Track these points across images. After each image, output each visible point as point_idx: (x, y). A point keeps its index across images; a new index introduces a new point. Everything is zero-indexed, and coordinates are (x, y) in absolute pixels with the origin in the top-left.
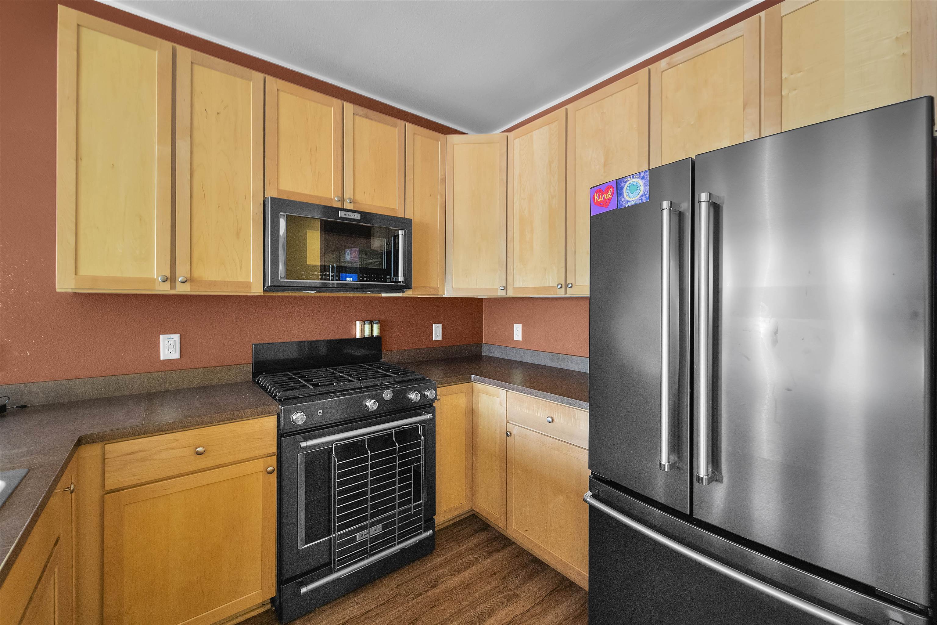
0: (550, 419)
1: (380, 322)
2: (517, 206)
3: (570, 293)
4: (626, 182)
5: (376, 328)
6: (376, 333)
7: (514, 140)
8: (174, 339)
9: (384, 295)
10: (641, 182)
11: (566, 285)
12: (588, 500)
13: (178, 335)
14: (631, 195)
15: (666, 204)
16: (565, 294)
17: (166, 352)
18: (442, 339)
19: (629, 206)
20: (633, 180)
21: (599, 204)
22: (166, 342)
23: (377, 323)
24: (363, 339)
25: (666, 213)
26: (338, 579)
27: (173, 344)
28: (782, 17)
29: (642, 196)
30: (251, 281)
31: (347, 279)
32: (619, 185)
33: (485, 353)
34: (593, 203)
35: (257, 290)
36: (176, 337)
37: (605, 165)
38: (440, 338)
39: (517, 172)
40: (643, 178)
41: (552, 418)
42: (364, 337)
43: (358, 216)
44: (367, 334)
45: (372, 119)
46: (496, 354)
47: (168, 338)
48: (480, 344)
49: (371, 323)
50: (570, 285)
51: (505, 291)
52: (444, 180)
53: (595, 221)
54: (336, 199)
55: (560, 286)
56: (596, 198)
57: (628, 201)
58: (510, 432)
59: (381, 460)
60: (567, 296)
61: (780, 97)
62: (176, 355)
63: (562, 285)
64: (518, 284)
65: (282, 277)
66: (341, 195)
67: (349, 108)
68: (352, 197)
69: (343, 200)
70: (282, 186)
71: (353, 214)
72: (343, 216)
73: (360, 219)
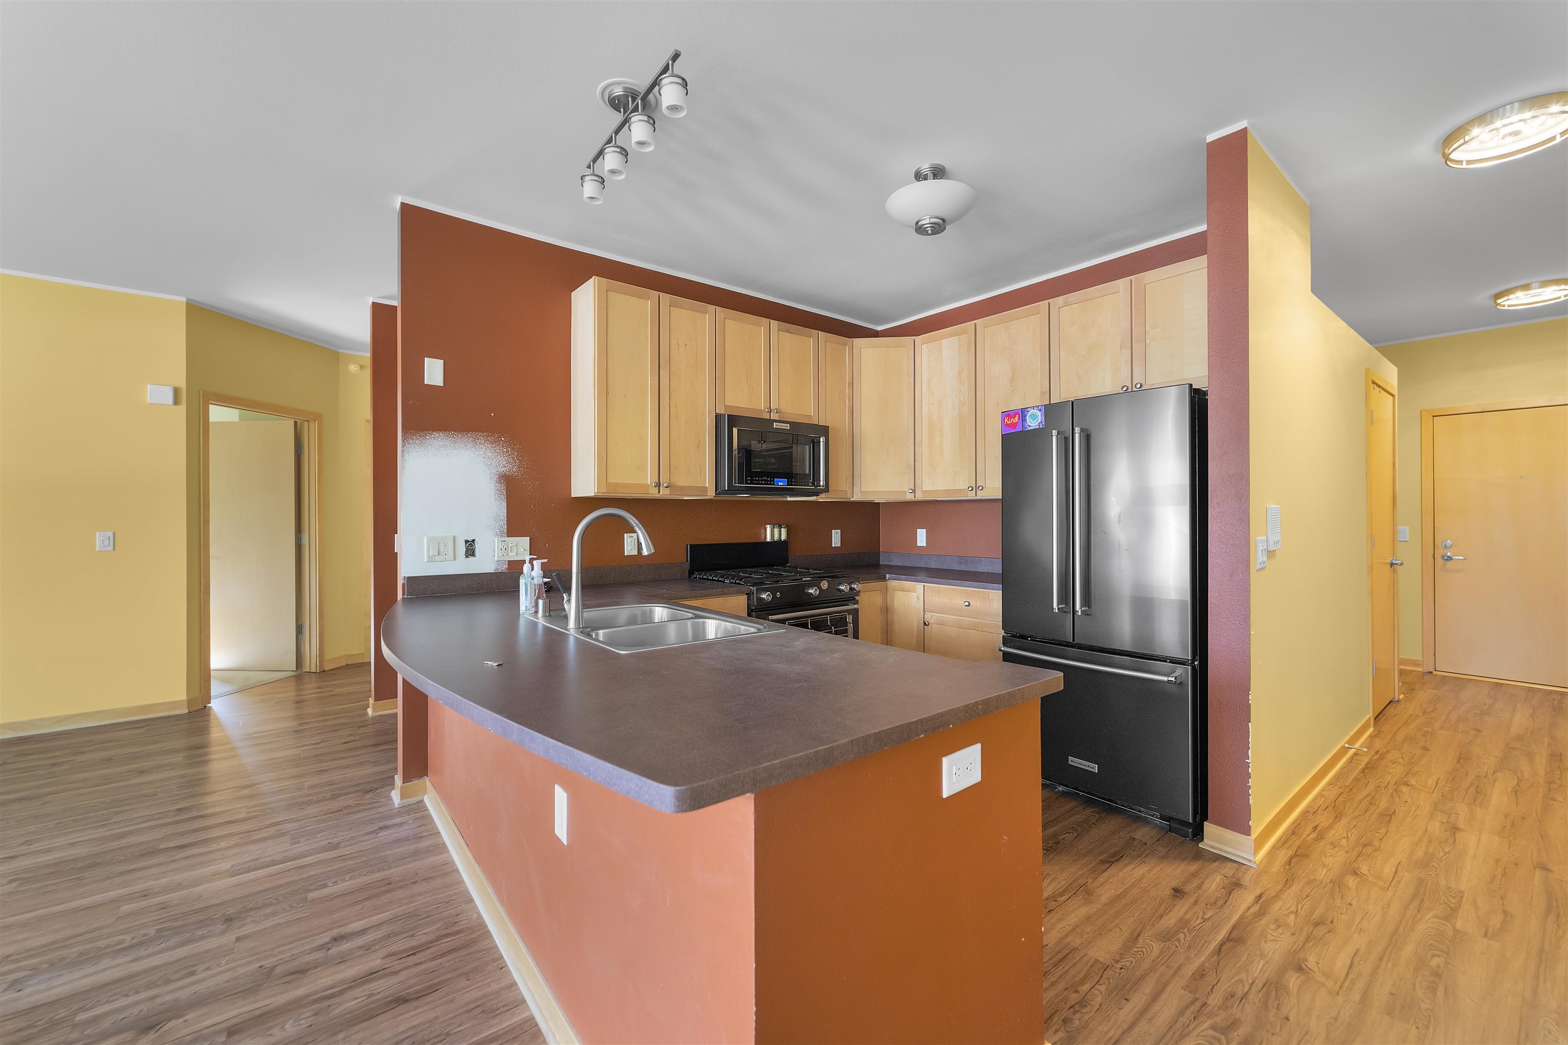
0: (967, 604)
1: (787, 526)
2: (925, 410)
3: (981, 495)
4: (1028, 412)
5: (784, 531)
6: (783, 537)
7: (922, 345)
9: (789, 499)
10: (1039, 413)
11: (977, 488)
12: (1002, 649)
14: (1032, 421)
15: (1054, 432)
16: (976, 496)
18: (841, 544)
19: (1030, 430)
20: (1033, 411)
21: (1008, 425)
23: (784, 528)
24: (773, 543)
25: (1054, 438)
28: (1145, 284)
29: (1040, 423)
30: (707, 486)
32: (1023, 413)
33: (883, 561)
34: (1005, 425)
35: (711, 494)
37: (1012, 380)
38: (839, 545)
39: (925, 377)
40: (1040, 410)
41: (968, 602)
42: (774, 541)
43: (787, 427)
44: (776, 537)
46: (897, 562)
48: (877, 554)
49: (780, 527)
50: (981, 488)
51: (913, 493)
52: (852, 384)
53: (1005, 438)
54: (766, 410)
55: (971, 489)
56: (1006, 420)
57: (1030, 426)
58: (928, 622)
60: (978, 498)
61: (1144, 344)
63: (972, 488)
64: (928, 486)
65: (736, 482)
66: (769, 407)
67: (774, 325)
68: (777, 407)
69: (771, 410)
70: (727, 402)
71: (783, 424)
72: (776, 427)
73: (789, 428)
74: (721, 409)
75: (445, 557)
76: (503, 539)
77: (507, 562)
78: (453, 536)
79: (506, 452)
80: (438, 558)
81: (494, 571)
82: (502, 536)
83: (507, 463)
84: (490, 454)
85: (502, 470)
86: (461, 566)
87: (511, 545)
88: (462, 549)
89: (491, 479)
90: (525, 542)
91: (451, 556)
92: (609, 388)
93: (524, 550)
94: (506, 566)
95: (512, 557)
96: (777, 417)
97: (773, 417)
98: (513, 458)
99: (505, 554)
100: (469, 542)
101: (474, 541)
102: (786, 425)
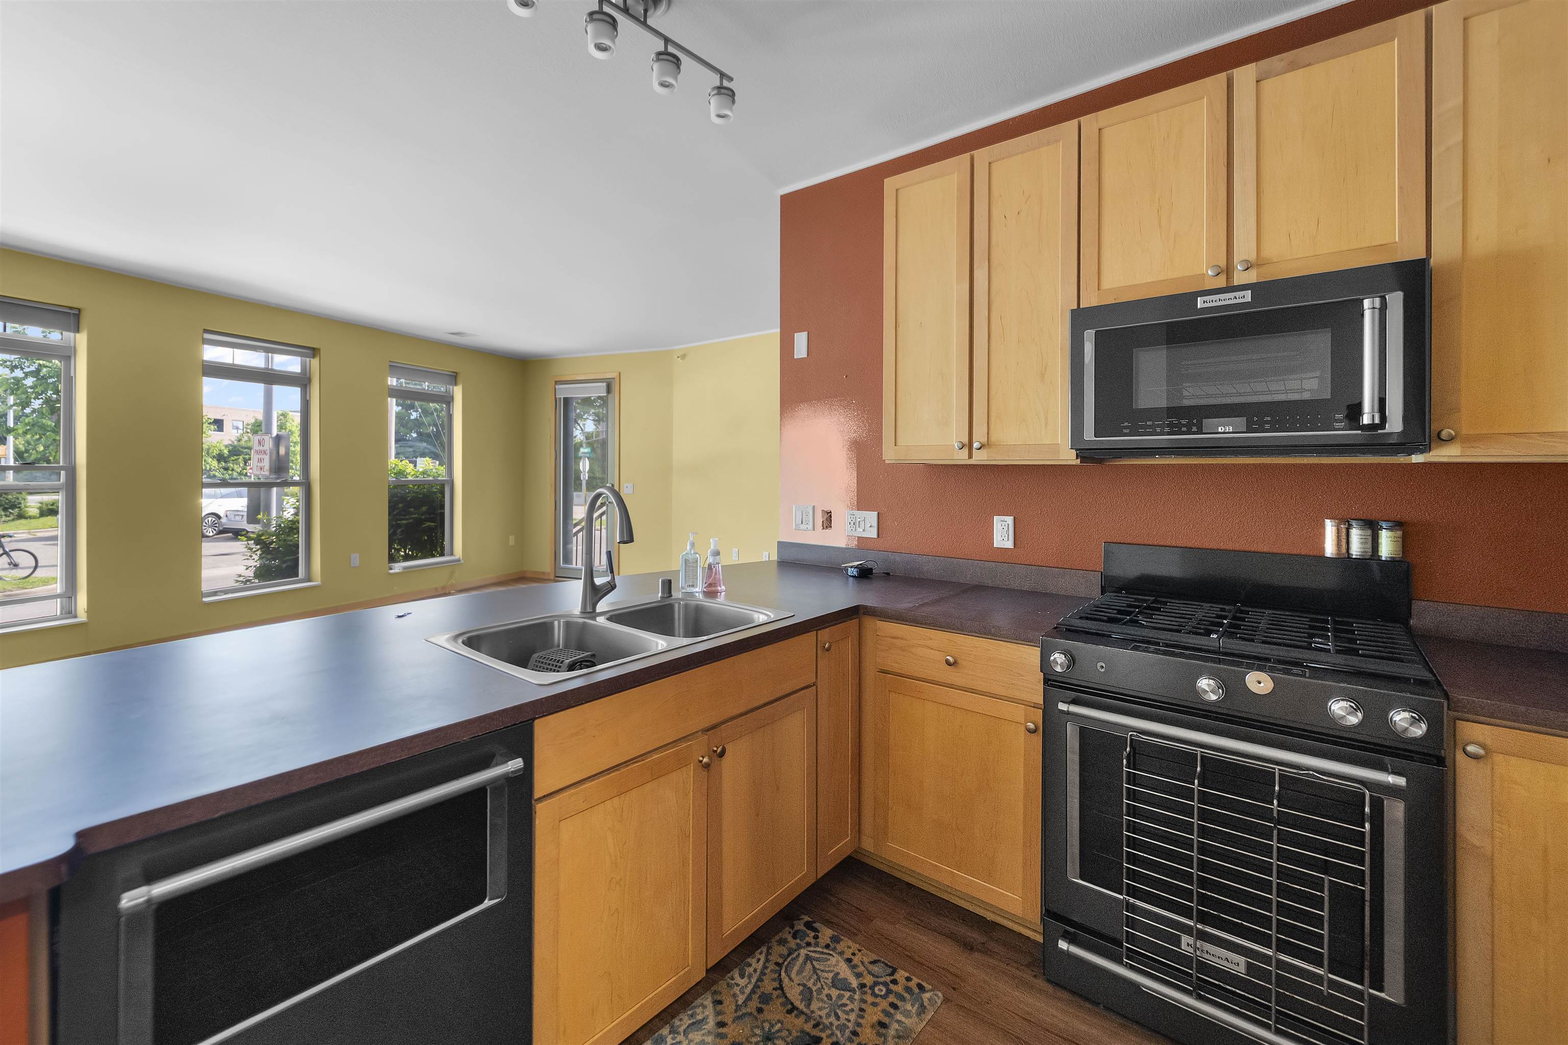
1: (1397, 525)
5: (1388, 539)
6: (1387, 551)
8: (1008, 523)
13: (1012, 518)
17: (1000, 538)
22: (999, 525)
23: (1389, 529)
26: (1136, 986)
27: (1006, 529)
30: (1059, 443)
31: (1220, 428)
35: (1067, 455)
36: (1010, 520)
43: (1247, 296)
44: (1356, 551)
45: (1309, 65)
47: (1001, 521)
49: (1372, 527)
54: (1210, 272)
59: (1228, 815)
62: (1009, 544)
65: (1089, 434)
66: (1223, 263)
67: (1245, 75)
68: (1252, 257)
69: (1228, 270)
70: (1106, 284)
71: (1232, 295)
72: (1206, 305)
73: (1250, 300)
74: (1090, 300)
75: (807, 526)
76: (852, 512)
77: (857, 538)
78: (813, 505)
79: (857, 415)
80: (802, 527)
81: (843, 547)
82: (852, 509)
83: (856, 428)
84: (843, 420)
85: (852, 435)
86: (818, 537)
87: (859, 520)
88: (819, 520)
89: (843, 446)
90: (871, 517)
91: (810, 527)
92: (899, 320)
93: (871, 526)
94: (856, 543)
95: (860, 532)
96: (1251, 277)
97: (1237, 282)
98: (863, 421)
99: (854, 530)
100: (828, 513)
101: (831, 512)
102: (1241, 293)
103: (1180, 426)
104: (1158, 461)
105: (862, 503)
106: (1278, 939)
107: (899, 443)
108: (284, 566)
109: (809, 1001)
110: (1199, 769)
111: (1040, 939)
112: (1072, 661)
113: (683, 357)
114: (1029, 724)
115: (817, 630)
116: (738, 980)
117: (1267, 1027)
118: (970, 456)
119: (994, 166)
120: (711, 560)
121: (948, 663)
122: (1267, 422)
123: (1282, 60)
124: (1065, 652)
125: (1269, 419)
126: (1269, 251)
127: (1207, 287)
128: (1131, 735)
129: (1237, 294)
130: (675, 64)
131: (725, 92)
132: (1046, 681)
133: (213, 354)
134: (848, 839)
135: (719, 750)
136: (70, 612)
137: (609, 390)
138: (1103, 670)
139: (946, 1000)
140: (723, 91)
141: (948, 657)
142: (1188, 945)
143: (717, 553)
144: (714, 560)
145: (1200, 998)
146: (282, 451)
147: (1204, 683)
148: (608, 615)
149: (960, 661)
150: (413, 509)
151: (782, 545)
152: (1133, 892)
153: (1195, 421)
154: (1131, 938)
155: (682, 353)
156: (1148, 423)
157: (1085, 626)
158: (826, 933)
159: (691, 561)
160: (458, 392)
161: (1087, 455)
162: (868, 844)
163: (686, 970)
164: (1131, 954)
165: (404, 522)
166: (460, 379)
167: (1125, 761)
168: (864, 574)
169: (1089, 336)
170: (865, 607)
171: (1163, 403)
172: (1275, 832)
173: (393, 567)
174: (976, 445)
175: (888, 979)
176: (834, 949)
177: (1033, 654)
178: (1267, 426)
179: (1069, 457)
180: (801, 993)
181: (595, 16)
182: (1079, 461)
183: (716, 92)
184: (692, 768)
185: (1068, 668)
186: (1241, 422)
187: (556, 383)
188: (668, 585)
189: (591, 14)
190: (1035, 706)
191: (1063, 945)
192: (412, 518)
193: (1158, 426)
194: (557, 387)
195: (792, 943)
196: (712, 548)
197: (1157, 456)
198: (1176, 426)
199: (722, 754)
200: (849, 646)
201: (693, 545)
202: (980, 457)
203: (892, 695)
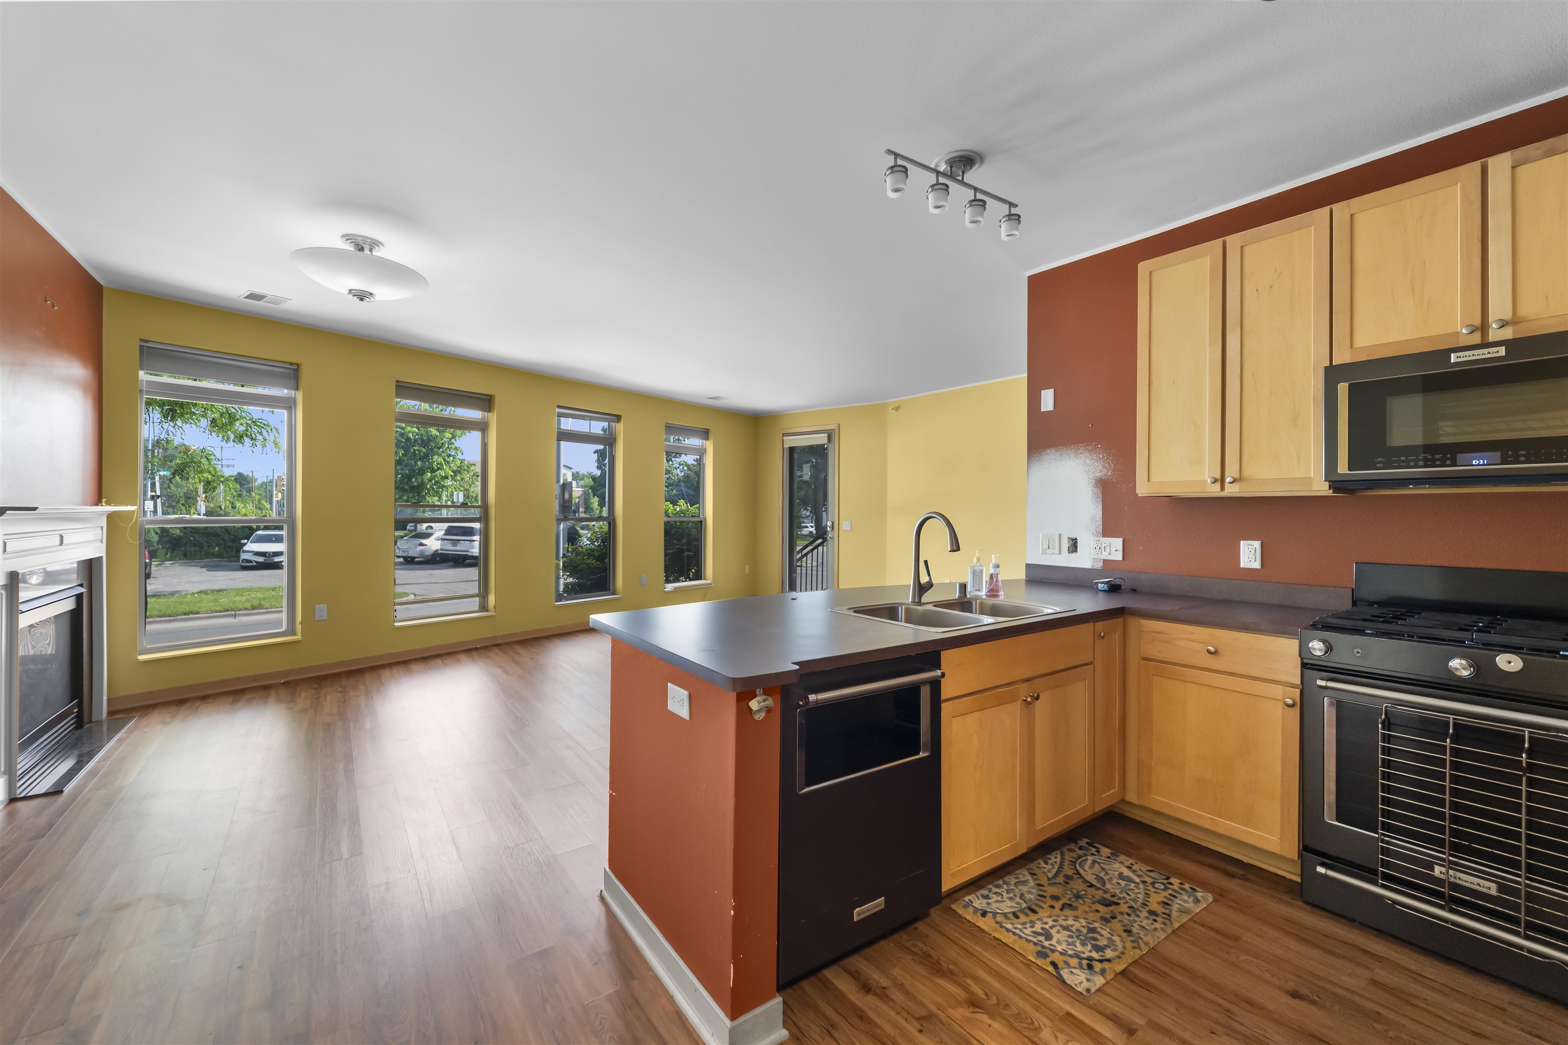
8: (1255, 546)
13: (1259, 542)
17: (1247, 560)
22: (1246, 548)
27: (1253, 551)
30: (1312, 477)
31: (1474, 461)
36: (1257, 544)
43: (1502, 351)
47: (1248, 545)
54: (1464, 331)
59: (1479, 766)
62: (1257, 565)
65: (1343, 467)
66: (1477, 321)
67: (1500, 164)
68: (1508, 316)
69: (1484, 327)
70: (1360, 342)
71: (1486, 351)
72: (1459, 360)
73: (1504, 355)
74: (1342, 357)
75: (1054, 551)
76: (1097, 539)
77: (1102, 561)
78: (1059, 534)
79: (1103, 458)
80: (1048, 551)
81: (1090, 568)
82: (1098, 536)
83: (1103, 468)
84: (1088, 461)
85: (1098, 474)
86: (1065, 560)
87: (1105, 545)
88: (1066, 545)
89: (1089, 484)
90: (1118, 543)
91: (1057, 551)
92: (1153, 378)
93: (1116, 550)
94: (1101, 564)
95: (1105, 555)
96: (1508, 333)
97: (1492, 338)
98: (1109, 463)
99: (1099, 553)
100: (1073, 540)
101: (1076, 539)
102: (1495, 349)
103: (1434, 460)
104: (1411, 491)
105: (1108, 530)
106: (1527, 863)
107: (1153, 479)
108: (589, 583)
109: (1104, 884)
110: (1451, 731)
111: (1298, 879)
112: (1329, 648)
113: (897, 408)
114: (1286, 700)
115: (1094, 622)
116: (1043, 865)
117: (1517, 934)
118: (1222, 489)
119: (1246, 249)
120: (992, 571)
121: (1209, 652)
122: (1522, 455)
123: (1538, 149)
124: (1324, 641)
125: (1524, 452)
126: (1525, 310)
127: (1461, 345)
128: (1386, 707)
129: (1491, 350)
130: (982, 205)
131: (1014, 218)
132: (1304, 666)
133: (568, 424)
134: (1114, 790)
135: (1035, 695)
136: (484, 607)
137: (830, 439)
138: (1359, 655)
139: (1215, 900)
140: (1013, 217)
141: (1208, 648)
142: (1441, 872)
143: (997, 566)
144: (995, 571)
145: (1452, 911)
146: (567, 496)
147: (1456, 663)
148: (933, 604)
149: (1219, 650)
150: (675, 541)
151: (1028, 566)
152: (1387, 827)
153: (1449, 456)
154: (1385, 864)
155: (896, 405)
156: (1403, 458)
157: (1340, 623)
158: (1106, 851)
159: (978, 571)
160: (709, 446)
161: (1337, 485)
162: (1131, 797)
163: (1016, 842)
164: (1386, 877)
165: (670, 551)
166: (711, 436)
167: (1380, 725)
168: (1114, 589)
169: (1343, 389)
170: (1129, 609)
171: (1418, 441)
172: (1524, 779)
173: (666, 587)
174: (1228, 480)
175: (1165, 882)
176: (1115, 860)
177: (1290, 646)
178: (1522, 459)
179: (1321, 488)
180: (1095, 879)
181: (936, 187)
182: (1331, 491)
183: (1006, 218)
184: (1019, 704)
185: (1326, 653)
186: (1497, 455)
187: (784, 435)
188: (963, 587)
189: (933, 186)
190: (1293, 686)
191: (1321, 870)
192: (675, 549)
193: (1412, 460)
194: (784, 438)
195: (1080, 852)
196: (993, 561)
197: (1411, 486)
198: (1429, 460)
199: (1037, 698)
200: (1117, 636)
201: (978, 559)
202: (1232, 490)
203: (1155, 678)
